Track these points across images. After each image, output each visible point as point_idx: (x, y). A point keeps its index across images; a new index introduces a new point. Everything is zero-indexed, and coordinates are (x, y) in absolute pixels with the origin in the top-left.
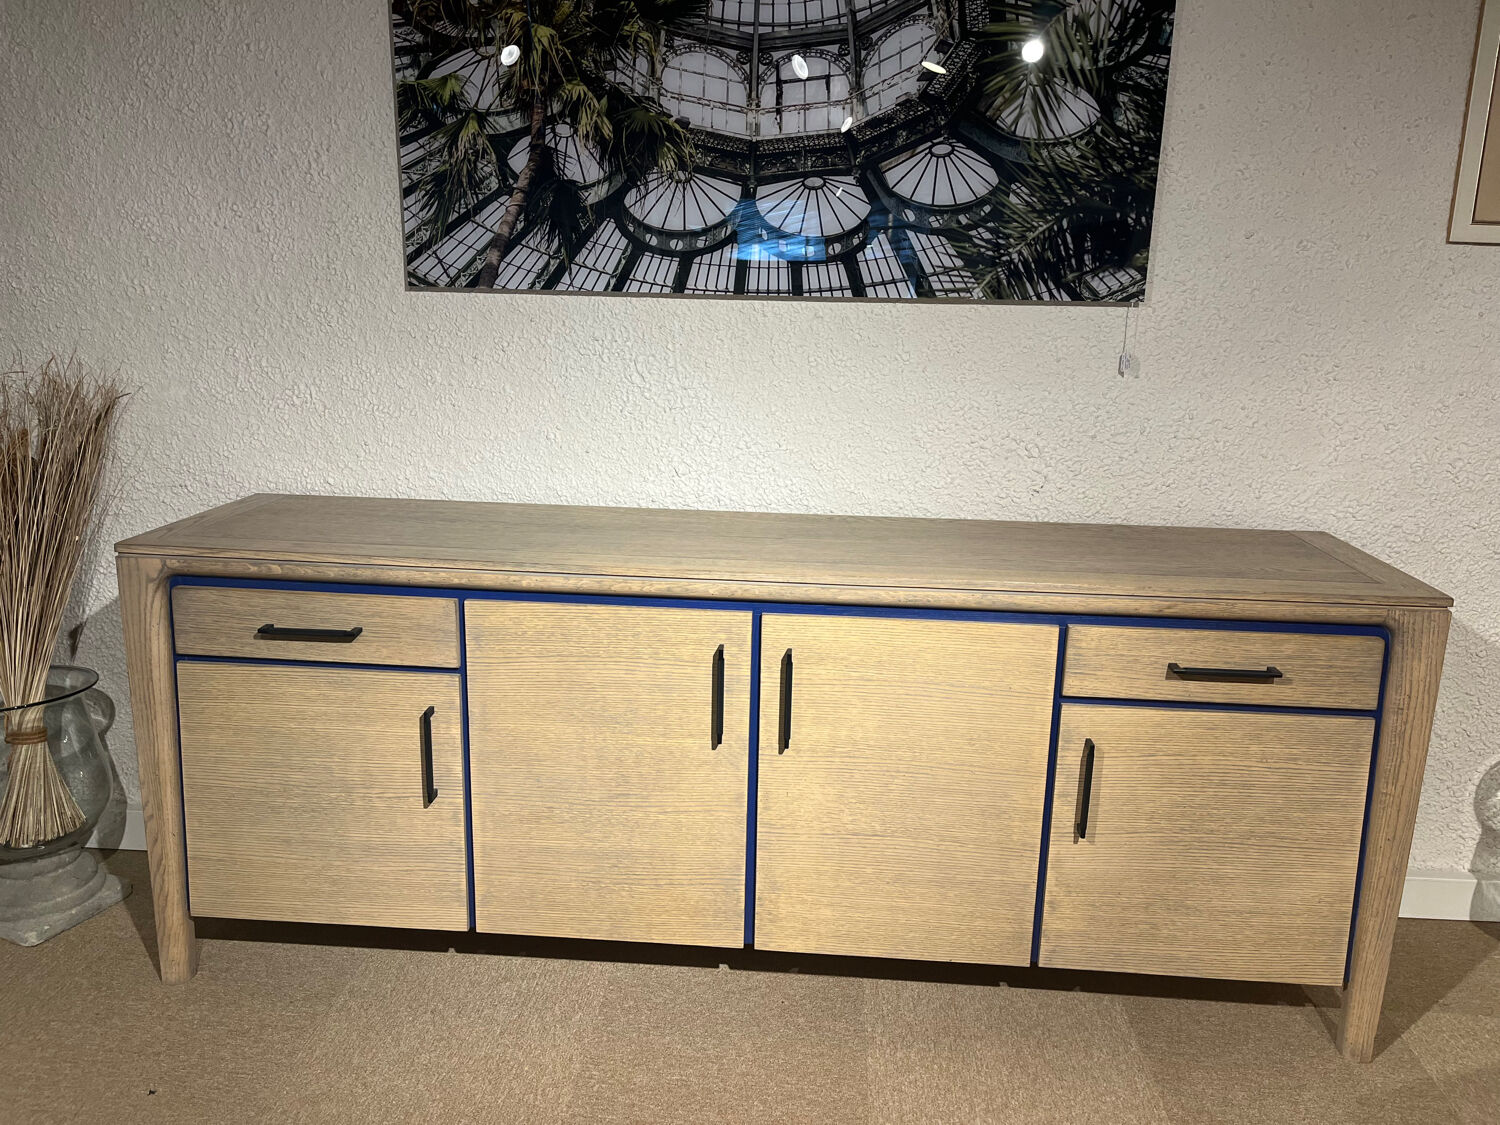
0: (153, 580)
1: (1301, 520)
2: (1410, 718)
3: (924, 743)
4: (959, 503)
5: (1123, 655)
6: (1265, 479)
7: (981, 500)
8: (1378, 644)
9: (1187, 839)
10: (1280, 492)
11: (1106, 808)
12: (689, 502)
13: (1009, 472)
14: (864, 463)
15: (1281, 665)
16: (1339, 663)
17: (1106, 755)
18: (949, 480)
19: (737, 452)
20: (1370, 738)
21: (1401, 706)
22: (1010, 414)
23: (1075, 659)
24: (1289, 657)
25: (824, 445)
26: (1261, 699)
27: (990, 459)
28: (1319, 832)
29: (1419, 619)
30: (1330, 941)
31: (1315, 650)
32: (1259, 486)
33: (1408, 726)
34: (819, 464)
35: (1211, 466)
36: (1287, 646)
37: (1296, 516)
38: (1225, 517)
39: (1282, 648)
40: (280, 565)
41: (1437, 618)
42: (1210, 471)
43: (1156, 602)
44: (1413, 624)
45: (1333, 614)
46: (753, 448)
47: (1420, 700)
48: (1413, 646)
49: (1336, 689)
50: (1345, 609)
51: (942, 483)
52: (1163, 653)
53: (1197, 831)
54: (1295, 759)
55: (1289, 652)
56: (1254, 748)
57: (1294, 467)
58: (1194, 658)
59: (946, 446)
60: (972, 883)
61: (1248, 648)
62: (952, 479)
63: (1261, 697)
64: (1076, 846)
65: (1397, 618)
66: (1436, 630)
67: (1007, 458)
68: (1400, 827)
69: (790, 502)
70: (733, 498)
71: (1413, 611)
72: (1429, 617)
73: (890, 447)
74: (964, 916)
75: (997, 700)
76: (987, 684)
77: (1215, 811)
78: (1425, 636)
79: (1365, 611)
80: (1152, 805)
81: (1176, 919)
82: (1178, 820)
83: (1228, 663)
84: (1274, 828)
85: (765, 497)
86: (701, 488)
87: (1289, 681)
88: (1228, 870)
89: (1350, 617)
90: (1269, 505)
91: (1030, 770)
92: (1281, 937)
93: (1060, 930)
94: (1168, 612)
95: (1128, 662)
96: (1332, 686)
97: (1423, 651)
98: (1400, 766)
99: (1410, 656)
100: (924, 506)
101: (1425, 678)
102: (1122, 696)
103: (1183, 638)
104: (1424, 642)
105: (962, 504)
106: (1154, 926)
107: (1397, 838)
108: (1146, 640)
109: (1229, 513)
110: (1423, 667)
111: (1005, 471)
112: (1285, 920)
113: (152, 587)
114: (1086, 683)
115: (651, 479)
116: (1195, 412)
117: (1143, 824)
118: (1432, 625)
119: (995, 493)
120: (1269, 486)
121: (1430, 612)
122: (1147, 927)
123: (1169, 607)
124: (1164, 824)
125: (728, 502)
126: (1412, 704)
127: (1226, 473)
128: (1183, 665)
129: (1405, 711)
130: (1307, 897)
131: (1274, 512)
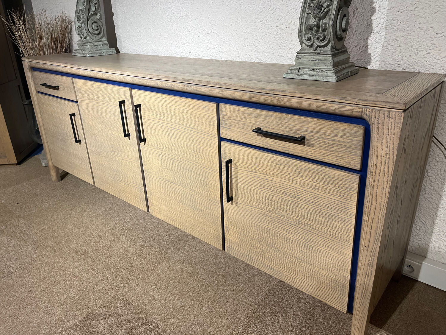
0: (28, 69)
1: (442, 68)
2: (377, 179)
3: (181, 150)
4: (273, 56)
5: (239, 121)
6: (421, 42)
7: (281, 55)
8: (359, 130)
9: (273, 216)
10: (430, 51)
11: (240, 192)
12: (187, 55)
13: (292, 41)
14: (238, 37)
15: (309, 136)
16: (338, 139)
17: (238, 168)
18: (269, 45)
19: (199, 34)
20: (356, 186)
21: (372, 171)
22: (292, 11)
23: (223, 121)
24: (312, 131)
25: (225, 30)
26: (300, 153)
27: (285, 34)
28: (331, 231)
29: (381, 116)
30: (339, 289)
31: (325, 129)
32: (417, 47)
33: (376, 183)
34: (224, 38)
35: (390, 35)
36: (310, 125)
37: (438, 65)
38: (396, 65)
39: (308, 126)
40: (42, 64)
41: (393, 117)
42: (389, 38)
43: (249, 94)
44: (378, 119)
45: (331, 108)
46: (203, 32)
47: (382, 167)
48: (378, 134)
49: (336, 154)
50: (337, 106)
51: (266, 47)
52: (255, 122)
53: (276, 213)
54: (317, 189)
55: (312, 129)
56: (298, 179)
57: (438, 35)
58: (269, 126)
59: (267, 29)
60: (201, 210)
61: (292, 123)
62: (270, 44)
63: (300, 152)
64: (232, 206)
65: (368, 114)
66: (393, 124)
67: (291, 34)
68: (371, 242)
69: (216, 55)
70: (199, 53)
71: (378, 110)
72: (388, 115)
73: (247, 30)
74: (201, 223)
75: (199, 135)
76: (196, 127)
77: (283, 206)
78: (386, 127)
79: (348, 107)
80: (257, 196)
81: (271, 251)
82: (268, 206)
83: (283, 131)
84: (309, 222)
85: (208, 53)
86: (190, 49)
87: (312, 145)
88: (290, 236)
89: (340, 111)
90: (423, 58)
91: (213, 168)
92: (316, 277)
93: (230, 240)
94: (254, 100)
95: (242, 125)
96: (335, 151)
97: (384, 137)
98: (371, 206)
99: (376, 140)
100: (260, 57)
101: (386, 155)
102: (242, 141)
103: (263, 115)
104: (385, 131)
105: (274, 57)
106: (263, 251)
107: (370, 247)
108: (248, 114)
109: (398, 63)
110: (384, 149)
111: (290, 40)
112: (317, 269)
113: (28, 70)
114: (228, 132)
115: (177, 46)
116: (382, 3)
117: (255, 204)
118: (390, 122)
119: (287, 52)
120: (423, 46)
121: (389, 112)
122: (260, 250)
123: (254, 97)
124: (263, 206)
125: (198, 55)
126: (378, 171)
127: (398, 39)
128: (264, 129)
129: (374, 174)
130: (327, 262)
131: (426, 63)
